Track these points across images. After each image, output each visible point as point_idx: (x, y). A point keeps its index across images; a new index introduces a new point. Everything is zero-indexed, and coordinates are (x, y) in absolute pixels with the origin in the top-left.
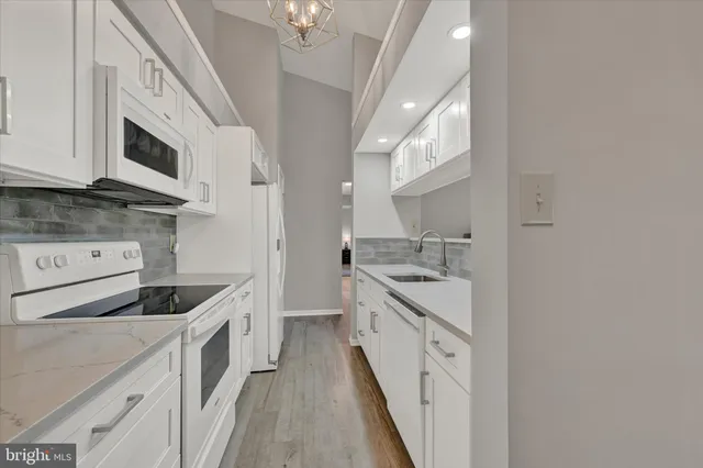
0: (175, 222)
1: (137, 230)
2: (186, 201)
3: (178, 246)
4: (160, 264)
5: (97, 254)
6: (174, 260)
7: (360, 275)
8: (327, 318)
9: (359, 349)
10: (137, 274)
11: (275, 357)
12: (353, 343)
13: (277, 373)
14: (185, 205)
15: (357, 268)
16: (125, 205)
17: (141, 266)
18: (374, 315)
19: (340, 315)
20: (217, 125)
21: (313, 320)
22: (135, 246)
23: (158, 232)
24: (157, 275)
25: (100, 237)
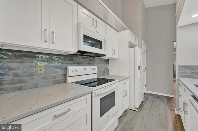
0: (109, 61)
1: (97, 63)
2: (106, 55)
3: (109, 67)
4: (104, 72)
5: (85, 69)
6: (108, 71)
7: (180, 83)
8: (165, 97)
9: (179, 116)
10: (96, 74)
11: (137, 106)
12: (177, 112)
13: (138, 112)
14: (106, 56)
15: (178, 79)
16: (94, 57)
17: (97, 72)
18: (185, 104)
19: (172, 98)
20: (119, 32)
21: (158, 97)
22: (96, 67)
23: (103, 63)
24: (103, 75)
25: (88, 65)
